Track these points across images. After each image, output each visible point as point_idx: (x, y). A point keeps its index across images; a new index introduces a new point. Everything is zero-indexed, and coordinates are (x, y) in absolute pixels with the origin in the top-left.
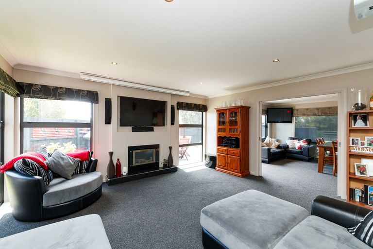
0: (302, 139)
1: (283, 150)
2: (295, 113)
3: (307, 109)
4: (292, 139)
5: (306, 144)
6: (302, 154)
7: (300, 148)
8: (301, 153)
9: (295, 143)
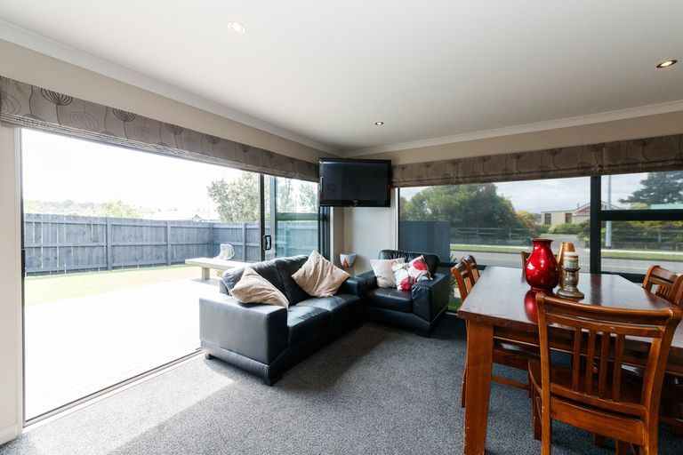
0: (415, 256)
1: (355, 298)
2: (397, 176)
3: (428, 165)
4: (390, 255)
5: (424, 272)
6: (411, 311)
7: (409, 285)
8: (409, 307)
9: (394, 268)
